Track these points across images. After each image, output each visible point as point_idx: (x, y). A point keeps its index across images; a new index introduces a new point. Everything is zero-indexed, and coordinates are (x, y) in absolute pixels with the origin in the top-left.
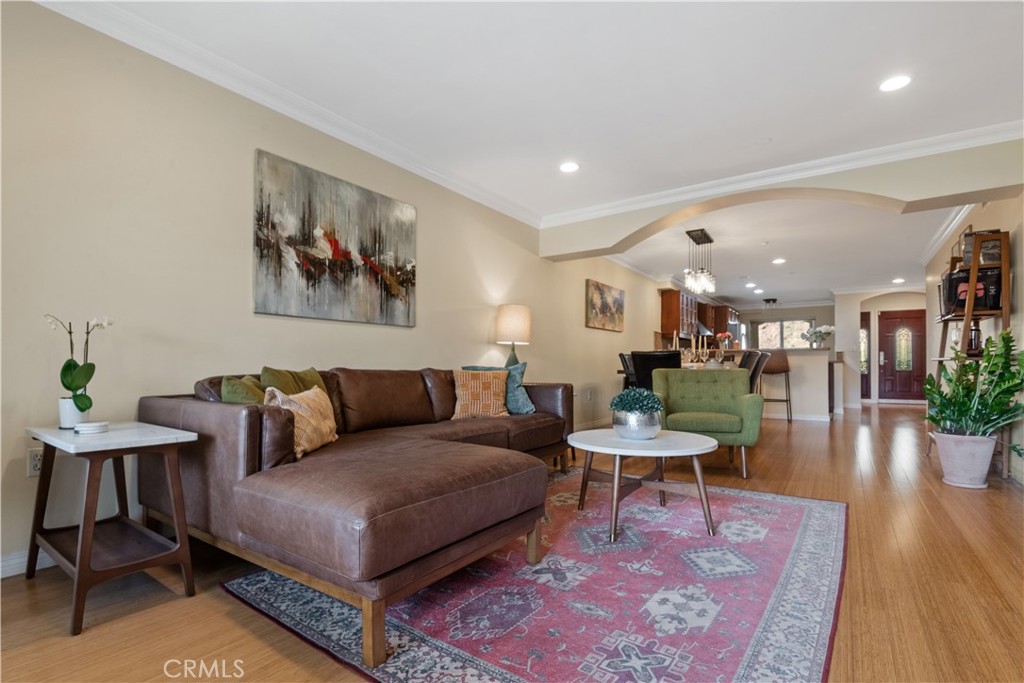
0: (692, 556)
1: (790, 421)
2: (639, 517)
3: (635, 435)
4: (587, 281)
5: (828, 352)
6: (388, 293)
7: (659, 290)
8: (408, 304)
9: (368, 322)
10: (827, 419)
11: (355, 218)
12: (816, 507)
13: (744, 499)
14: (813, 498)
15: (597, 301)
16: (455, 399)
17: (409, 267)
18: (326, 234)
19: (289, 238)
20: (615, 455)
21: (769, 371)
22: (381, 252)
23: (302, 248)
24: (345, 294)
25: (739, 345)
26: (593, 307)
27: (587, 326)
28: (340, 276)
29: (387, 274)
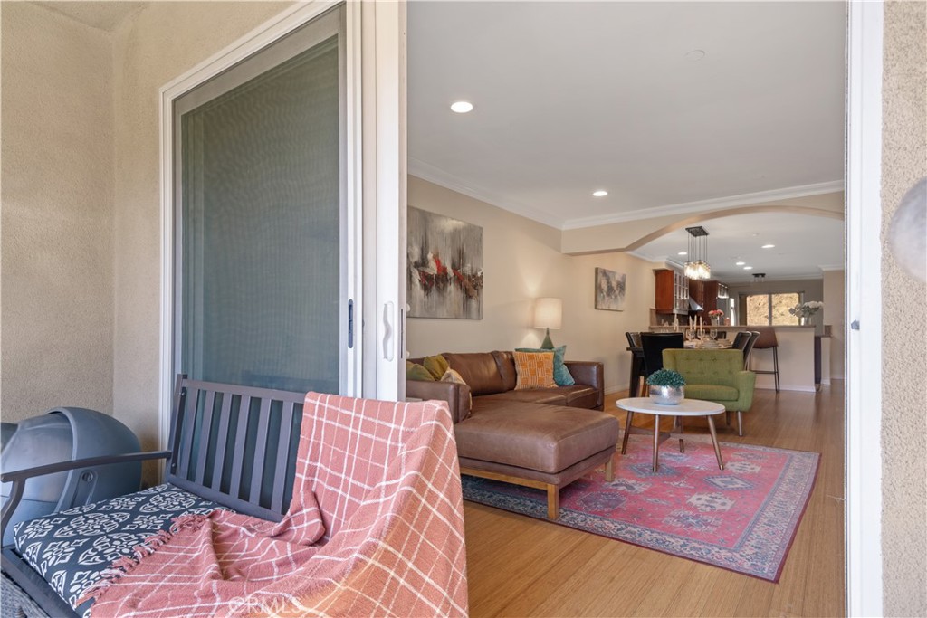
0: (711, 479)
1: (778, 391)
2: (668, 459)
3: (666, 402)
4: (597, 269)
5: (813, 329)
6: (468, 295)
7: (653, 270)
8: (479, 303)
9: (456, 318)
10: (812, 389)
11: (449, 242)
12: (797, 455)
13: (741, 449)
14: (795, 450)
15: (604, 286)
16: (516, 374)
17: (479, 274)
18: (434, 257)
19: (415, 263)
20: (655, 415)
21: (759, 346)
22: (463, 265)
23: (421, 269)
24: (444, 298)
25: (729, 321)
26: (601, 291)
27: (596, 308)
28: (441, 285)
29: (466, 281)
